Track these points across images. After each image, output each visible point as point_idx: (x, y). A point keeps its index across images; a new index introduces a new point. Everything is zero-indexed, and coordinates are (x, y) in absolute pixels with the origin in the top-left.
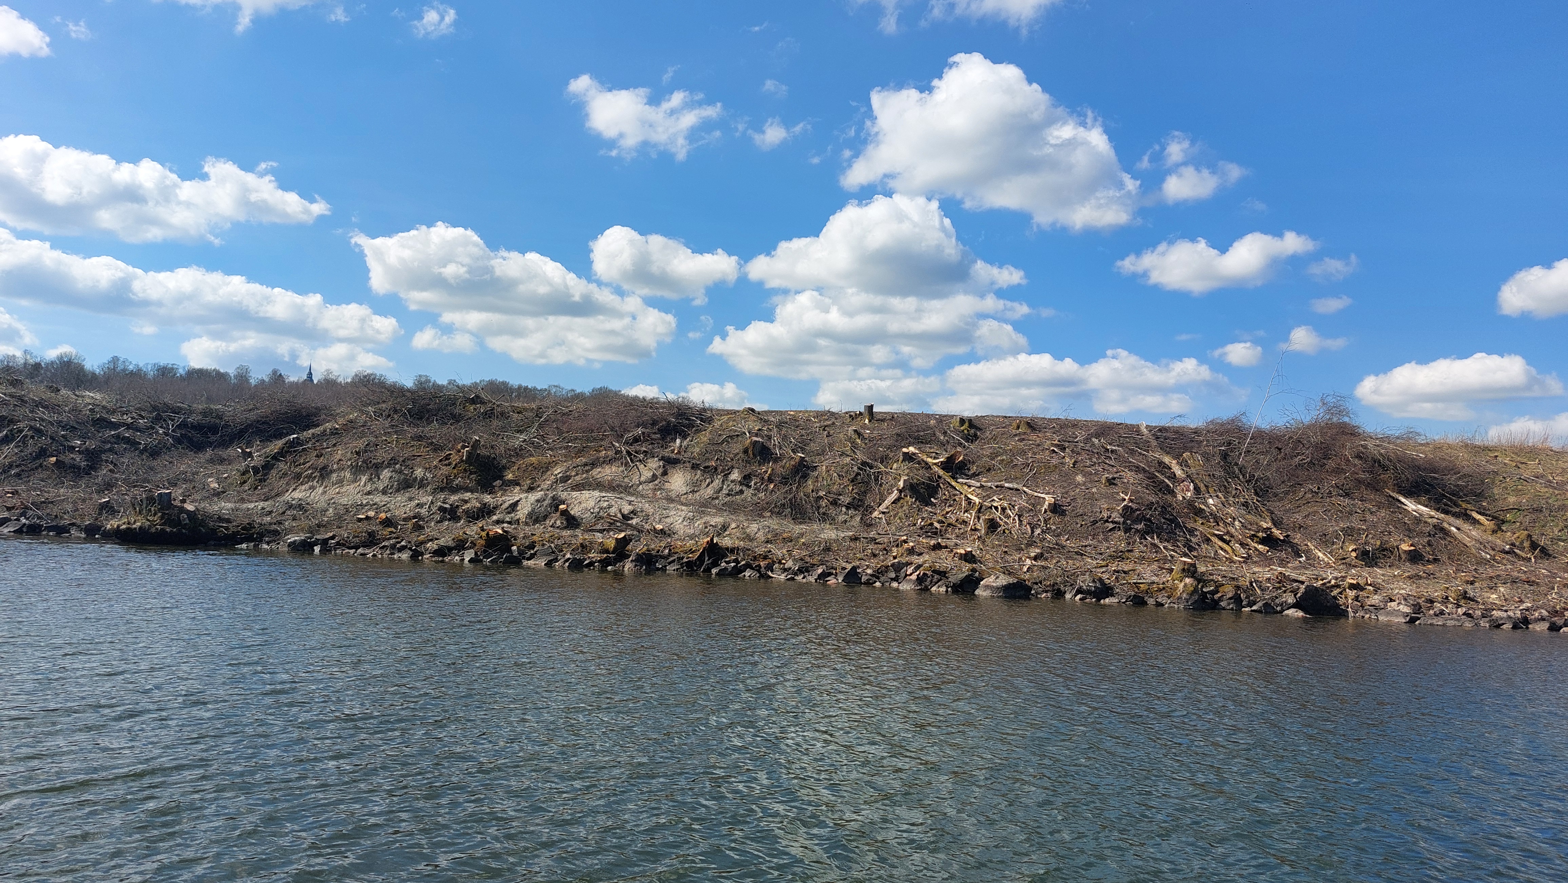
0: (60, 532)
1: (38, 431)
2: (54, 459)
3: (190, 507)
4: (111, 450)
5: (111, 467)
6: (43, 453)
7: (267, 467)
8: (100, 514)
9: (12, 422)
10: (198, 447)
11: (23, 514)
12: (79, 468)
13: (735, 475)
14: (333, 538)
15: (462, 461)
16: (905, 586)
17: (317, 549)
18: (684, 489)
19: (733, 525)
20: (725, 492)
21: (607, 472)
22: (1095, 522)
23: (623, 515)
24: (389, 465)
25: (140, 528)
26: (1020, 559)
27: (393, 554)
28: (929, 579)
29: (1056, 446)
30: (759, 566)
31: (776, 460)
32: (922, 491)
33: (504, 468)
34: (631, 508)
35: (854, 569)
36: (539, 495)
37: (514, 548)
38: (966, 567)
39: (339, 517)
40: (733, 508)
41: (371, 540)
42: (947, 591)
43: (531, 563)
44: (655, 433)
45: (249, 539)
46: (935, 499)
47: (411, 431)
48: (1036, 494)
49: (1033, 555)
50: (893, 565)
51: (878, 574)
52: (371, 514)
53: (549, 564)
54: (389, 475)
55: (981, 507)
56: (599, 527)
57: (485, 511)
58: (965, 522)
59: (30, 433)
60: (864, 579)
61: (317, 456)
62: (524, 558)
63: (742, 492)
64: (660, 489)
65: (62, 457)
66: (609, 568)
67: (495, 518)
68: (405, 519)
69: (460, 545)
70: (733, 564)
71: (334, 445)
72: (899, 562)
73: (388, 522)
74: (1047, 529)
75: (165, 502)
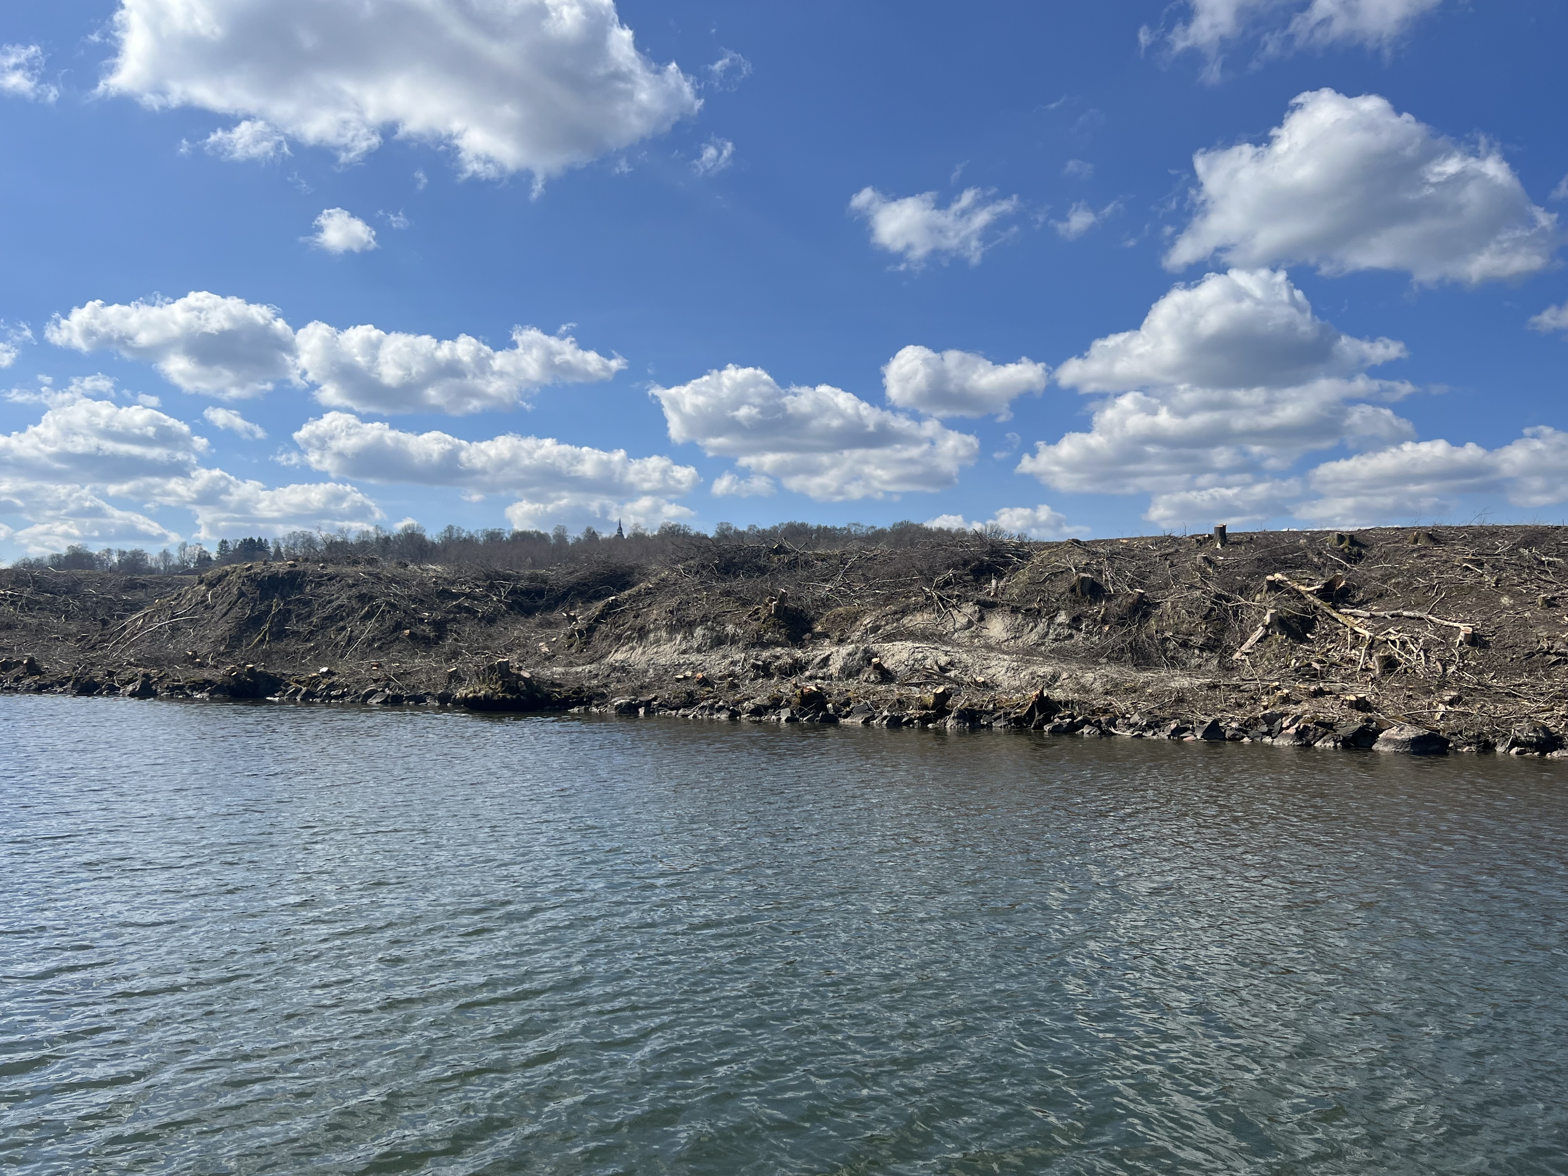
0: (419, 700)
1: (393, 606)
2: (407, 631)
3: (526, 674)
4: (454, 620)
5: (455, 636)
6: (398, 626)
7: (591, 629)
8: (450, 682)
9: (372, 598)
10: (529, 612)
11: (387, 686)
12: (429, 638)
13: (1062, 618)
14: (655, 699)
15: (770, 615)
16: (1280, 742)
17: (642, 711)
18: (1005, 636)
19: (1065, 675)
20: (1051, 636)
21: (919, 620)
22: (1531, 655)
23: (940, 668)
24: (701, 623)
25: (485, 696)
26: (1430, 704)
27: (712, 714)
28: (1311, 733)
29: (1470, 561)
30: (1099, 721)
31: (1110, 598)
32: (1294, 625)
33: (813, 620)
34: (947, 659)
35: (1215, 723)
36: (850, 648)
37: (830, 705)
38: (1359, 718)
39: (659, 678)
40: (1063, 655)
41: (690, 701)
42: (1335, 747)
43: (848, 721)
44: (967, 575)
45: (580, 703)
46: (1312, 634)
47: (720, 586)
48: (1446, 623)
49: (1447, 698)
50: (1264, 717)
51: (1246, 727)
52: (689, 673)
53: (866, 722)
54: (701, 632)
55: (1373, 642)
56: (915, 680)
57: (797, 667)
58: (1351, 661)
59: (387, 608)
60: (1228, 734)
61: (635, 617)
62: (840, 716)
63: (1071, 636)
64: (978, 636)
65: (414, 629)
66: (930, 726)
67: (807, 673)
68: (720, 678)
69: (776, 704)
70: (1068, 720)
71: (649, 605)
72: (1271, 713)
73: (705, 682)
74: (1465, 665)
75: (504, 670)
